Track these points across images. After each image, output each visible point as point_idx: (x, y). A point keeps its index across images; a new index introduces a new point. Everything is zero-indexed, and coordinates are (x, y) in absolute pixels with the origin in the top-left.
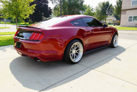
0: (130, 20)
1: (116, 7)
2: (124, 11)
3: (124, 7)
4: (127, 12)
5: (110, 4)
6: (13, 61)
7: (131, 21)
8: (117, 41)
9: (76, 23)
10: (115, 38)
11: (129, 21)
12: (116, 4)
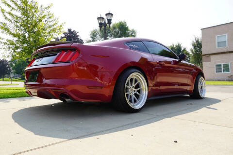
0: (219, 71)
1: (192, 52)
2: (206, 56)
3: (205, 50)
4: (212, 57)
5: (183, 49)
6: (18, 111)
7: (221, 72)
8: (204, 88)
9: (134, 46)
10: (199, 82)
11: (216, 72)
12: (192, 48)
